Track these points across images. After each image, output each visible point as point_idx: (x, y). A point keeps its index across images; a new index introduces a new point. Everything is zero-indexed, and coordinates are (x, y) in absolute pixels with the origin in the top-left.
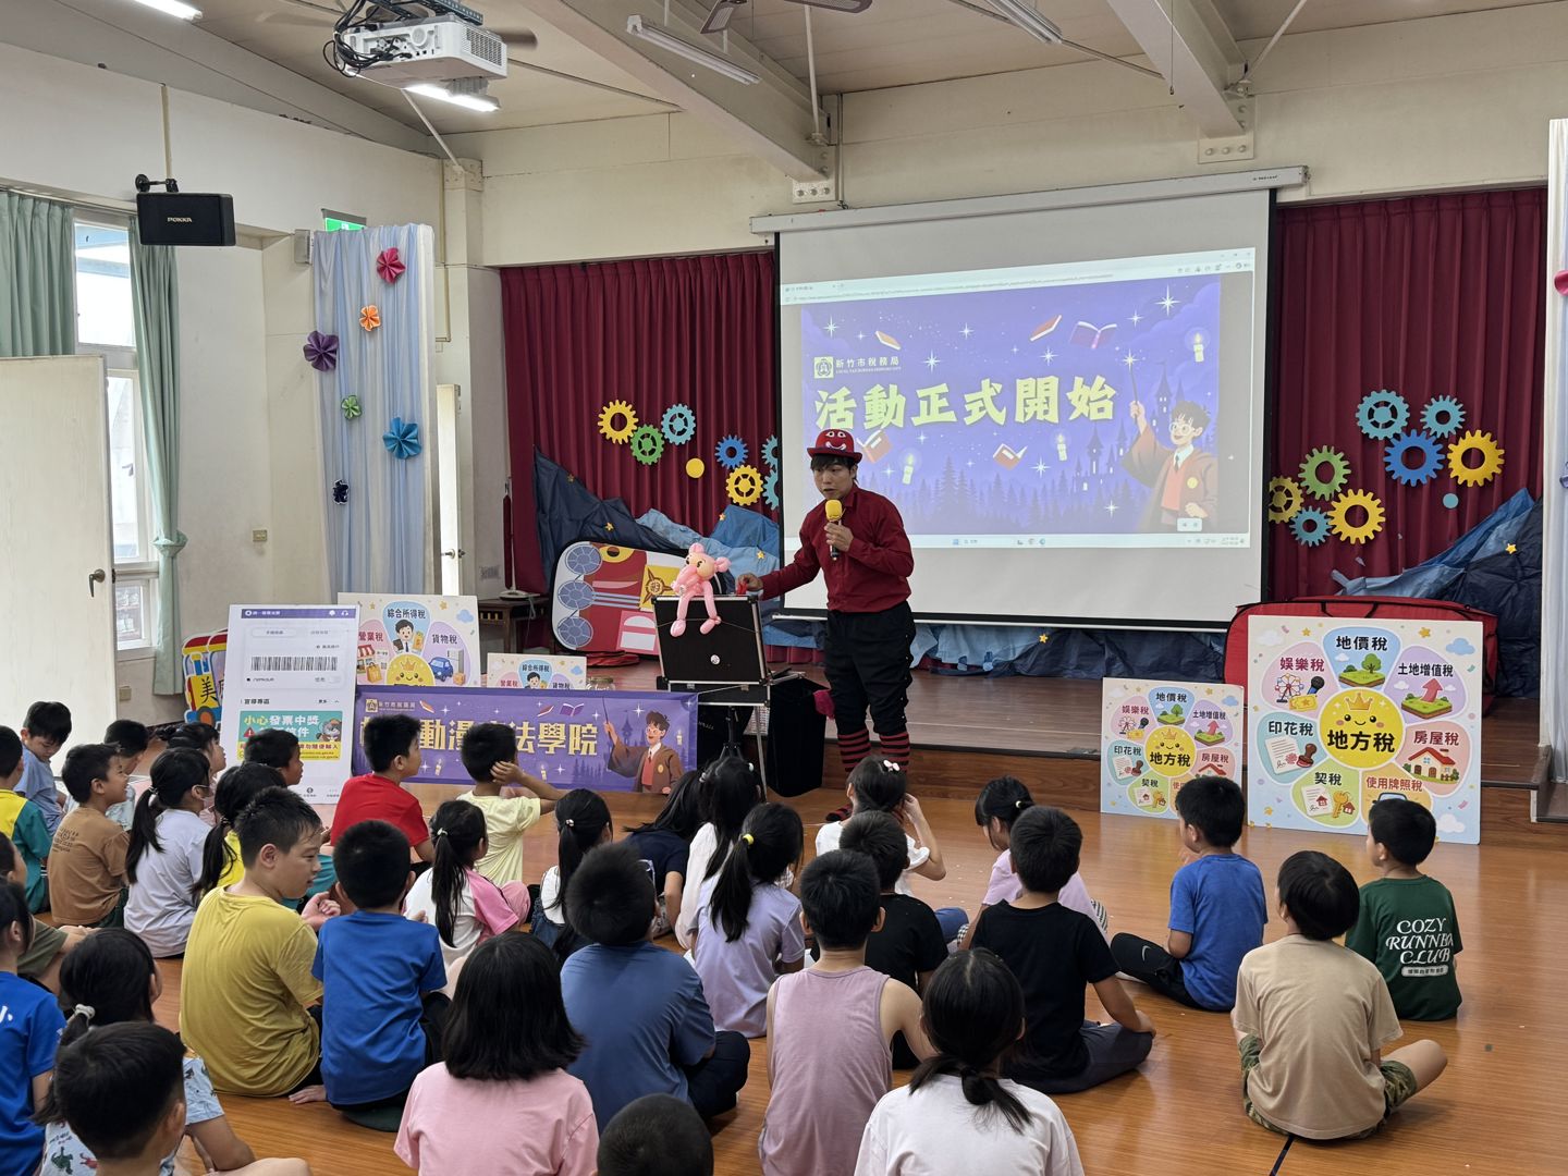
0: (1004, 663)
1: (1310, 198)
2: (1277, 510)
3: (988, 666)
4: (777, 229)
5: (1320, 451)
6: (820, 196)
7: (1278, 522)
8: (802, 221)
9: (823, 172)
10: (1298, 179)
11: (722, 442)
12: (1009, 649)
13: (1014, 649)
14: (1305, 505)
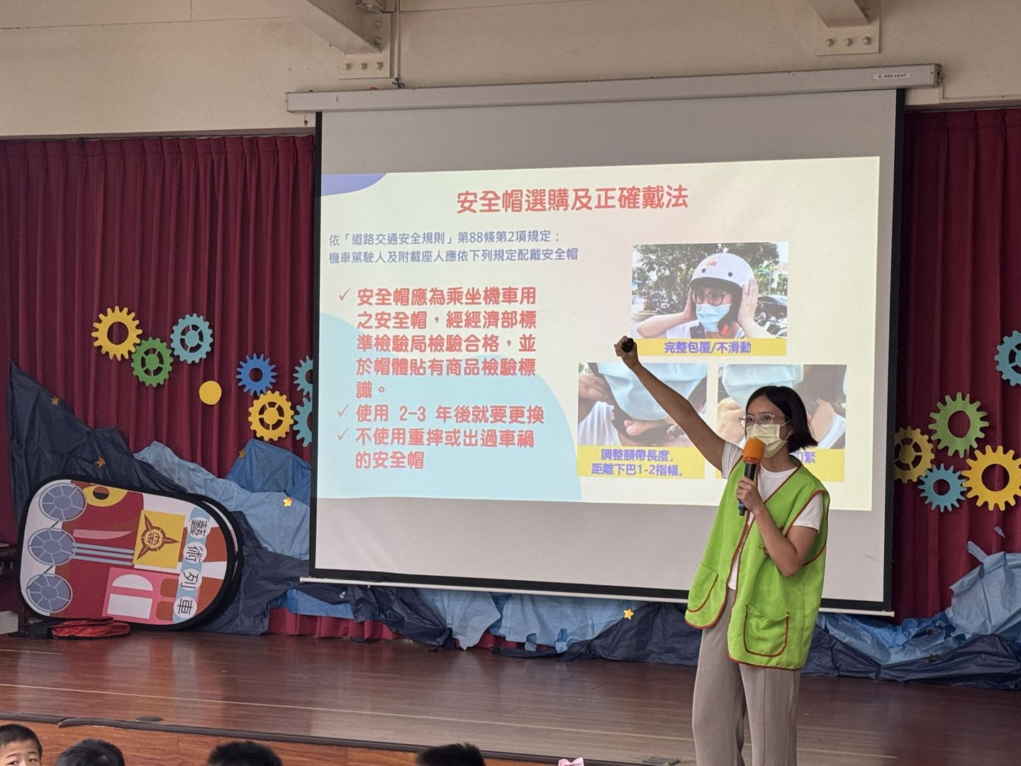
0: (580, 643)
1: (944, 101)
2: (905, 467)
3: (561, 647)
4: (318, 108)
5: (954, 399)
6: (373, 72)
7: (905, 481)
8: (348, 100)
9: (377, 44)
10: (930, 79)
11: (245, 361)
12: (586, 626)
13: (593, 626)
14: (937, 462)
